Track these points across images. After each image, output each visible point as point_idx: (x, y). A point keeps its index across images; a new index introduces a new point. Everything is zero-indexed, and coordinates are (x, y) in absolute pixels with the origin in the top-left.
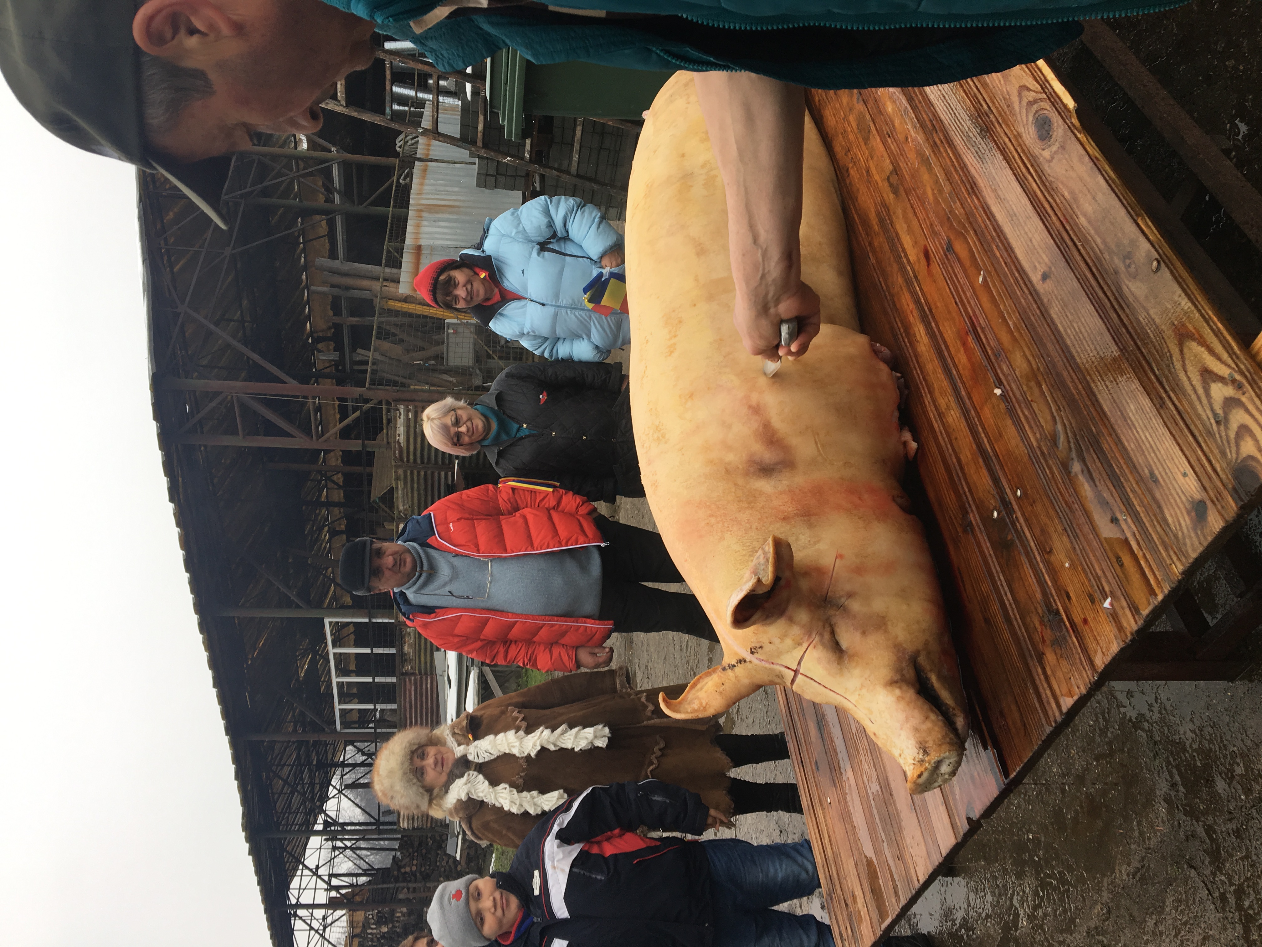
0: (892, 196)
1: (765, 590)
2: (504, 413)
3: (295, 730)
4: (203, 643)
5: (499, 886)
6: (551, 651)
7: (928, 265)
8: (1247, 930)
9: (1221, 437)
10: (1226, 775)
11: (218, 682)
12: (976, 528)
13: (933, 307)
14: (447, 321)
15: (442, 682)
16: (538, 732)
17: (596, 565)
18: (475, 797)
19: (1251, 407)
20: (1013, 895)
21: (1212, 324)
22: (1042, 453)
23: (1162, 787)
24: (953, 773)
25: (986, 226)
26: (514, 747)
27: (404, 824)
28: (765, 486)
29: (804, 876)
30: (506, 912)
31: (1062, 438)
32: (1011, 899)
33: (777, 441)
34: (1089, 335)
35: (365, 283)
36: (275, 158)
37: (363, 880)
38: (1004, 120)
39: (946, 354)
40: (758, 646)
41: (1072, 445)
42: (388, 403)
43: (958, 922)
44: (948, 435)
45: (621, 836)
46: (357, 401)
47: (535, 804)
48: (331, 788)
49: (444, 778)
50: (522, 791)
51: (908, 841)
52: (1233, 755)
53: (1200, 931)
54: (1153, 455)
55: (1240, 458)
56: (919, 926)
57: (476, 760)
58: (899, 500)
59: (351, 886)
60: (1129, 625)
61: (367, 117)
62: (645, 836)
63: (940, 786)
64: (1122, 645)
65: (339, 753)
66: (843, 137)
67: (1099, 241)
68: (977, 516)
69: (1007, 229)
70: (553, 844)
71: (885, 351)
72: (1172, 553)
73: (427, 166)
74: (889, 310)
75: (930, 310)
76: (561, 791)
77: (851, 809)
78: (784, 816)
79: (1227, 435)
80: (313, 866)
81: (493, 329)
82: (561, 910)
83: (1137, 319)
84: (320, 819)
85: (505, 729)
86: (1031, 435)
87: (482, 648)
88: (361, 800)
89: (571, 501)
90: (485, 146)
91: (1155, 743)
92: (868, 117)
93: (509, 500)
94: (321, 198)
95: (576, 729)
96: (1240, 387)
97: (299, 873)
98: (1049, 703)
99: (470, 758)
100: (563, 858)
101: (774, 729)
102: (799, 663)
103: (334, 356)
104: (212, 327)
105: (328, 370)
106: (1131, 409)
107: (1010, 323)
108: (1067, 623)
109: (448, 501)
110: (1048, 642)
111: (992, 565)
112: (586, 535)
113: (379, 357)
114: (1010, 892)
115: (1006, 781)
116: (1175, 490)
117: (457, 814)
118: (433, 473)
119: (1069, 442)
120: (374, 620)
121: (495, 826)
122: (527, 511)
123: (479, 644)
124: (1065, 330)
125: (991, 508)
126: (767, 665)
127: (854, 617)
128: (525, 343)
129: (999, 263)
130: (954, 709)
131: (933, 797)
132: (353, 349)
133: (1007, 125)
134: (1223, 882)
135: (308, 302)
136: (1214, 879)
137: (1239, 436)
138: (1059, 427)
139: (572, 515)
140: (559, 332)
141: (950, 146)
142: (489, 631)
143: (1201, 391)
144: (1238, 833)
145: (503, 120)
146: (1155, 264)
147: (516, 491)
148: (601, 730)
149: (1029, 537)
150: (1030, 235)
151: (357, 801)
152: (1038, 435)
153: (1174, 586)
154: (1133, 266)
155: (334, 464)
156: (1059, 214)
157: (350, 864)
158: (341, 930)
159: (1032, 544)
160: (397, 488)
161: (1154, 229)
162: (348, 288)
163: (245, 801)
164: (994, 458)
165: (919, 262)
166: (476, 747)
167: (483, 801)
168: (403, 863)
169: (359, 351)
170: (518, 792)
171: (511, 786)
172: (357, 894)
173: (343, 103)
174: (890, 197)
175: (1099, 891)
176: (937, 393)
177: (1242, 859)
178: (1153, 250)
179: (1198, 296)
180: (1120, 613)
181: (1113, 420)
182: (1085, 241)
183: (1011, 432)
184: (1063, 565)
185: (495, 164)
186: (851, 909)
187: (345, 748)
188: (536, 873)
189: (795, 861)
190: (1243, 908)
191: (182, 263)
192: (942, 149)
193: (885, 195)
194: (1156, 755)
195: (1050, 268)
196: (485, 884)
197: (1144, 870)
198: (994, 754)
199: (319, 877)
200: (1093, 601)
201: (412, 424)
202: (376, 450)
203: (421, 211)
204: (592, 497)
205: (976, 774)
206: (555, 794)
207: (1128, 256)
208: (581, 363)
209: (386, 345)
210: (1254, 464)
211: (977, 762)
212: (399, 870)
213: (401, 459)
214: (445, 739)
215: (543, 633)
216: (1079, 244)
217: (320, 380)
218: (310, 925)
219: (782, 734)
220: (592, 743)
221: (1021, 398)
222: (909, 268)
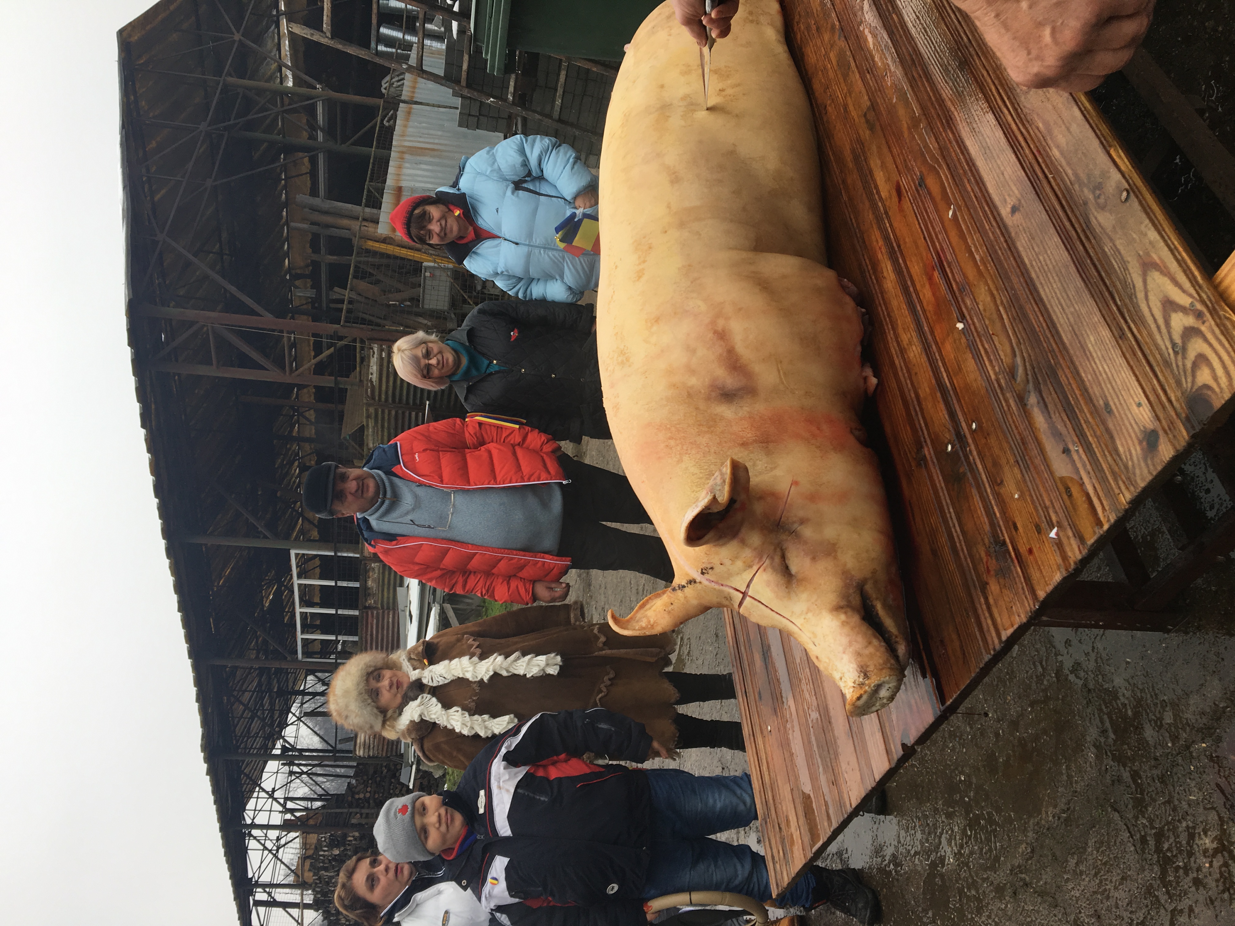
0: (868, 132)
1: (720, 508)
2: (475, 349)
3: (257, 657)
4: (170, 567)
5: (444, 804)
6: (508, 583)
7: (900, 200)
8: (1164, 873)
9: (1177, 366)
10: (1156, 722)
11: (183, 607)
12: (930, 462)
13: (901, 243)
14: (425, 264)
15: (403, 617)
16: (492, 658)
17: (557, 503)
18: (427, 719)
19: (1209, 336)
20: (941, 834)
21: (1177, 254)
22: (1000, 385)
23: (1093, 733)
24: (892, 698)
25: (959, 160)
26: (467, 671)
27: (360, 752)
28: (726, 411)
29: (741, 807)
30: (450, 828)
31: (1020, 371)
32: (940, 837)
33: (740, 367)
34: (1054, 267)
35: (345, 222)
36: (260, 92)
37: (318, 804)
38: (983, 53)
39: (911, 289)
40: (709, 566)
41: (1030, 377)
42: (362, 341)
43: (887, 858)
44: (908, 371)
45: (566, 761)
46: (331, 337)
47: (486, 728)
48: (290, 715)
49: (399, 699)
50: (473, 715)
51: (844, 766)
52: (1164, 704)
53: (1119, 871)
54: (1109, 386)
55: (1196, 387)
56: (850, 861)
57: (431, 684)
58: (857, 433)
59: (306, 809)
60: (1074, 554)
61: (352, 50)
62: (591, 762)
63: (877, 711)
64: (1065, 574)
65: (300, 682)
66: (823, 74)
67: (1070, 172)
68: (931, 450)
69: (980, 163)
70: (499, 765)
71: (853, 288)
72: (1120, 483)
73: (411, 108)
74: (858, 247)
75: (899, 246)
76: (512, 716)
77: (790, 736)
78: (726, 753)
79: (1184, 365)
80: (269, 789)
81: (468, 268)
82: (503, 828)
83: (1104, 251)
84: (278, 745)
85: (460, 655)
86: (989, 368)
87: (441, 576)
88: (320, 729)
89: (536, 438)
90: (469, 86)
91: (1089, 690)
92: (848, 53)
93: (475, 434)
94: (305, 134)
95: (529, 657)
96: (1199, 315)
97: (255, 795)
98: (989, 630)
99: (425, 681)
100: (509, 779)
101: (722, 670)
102: (748, 586)
103: (310, 293)
104: (191, 257)
105: (305, 307)
106: (1091, 341)
107: (977, 257)
108: (1013, 554)
109: (416, 432)
110: (992, 573)
111: (942, 498)
112: (549, 473)
113: (354, 296)
114: (939, 831)
115: (942, 708)
116: (1128, 418)
117: (409, 735)
118: (403, 413)
119: (1027, 374)
120: (339, 554)
121: (445, 747)
122: (491, 446)
123: (439, 573)
124: (1030, 261)
125: (946, 441)
126: (717, 587)
127: (806, 543)
128: (500, 284)
129: (970, 197)
130: (896, 637)
131: (870, 722)
132: (330, 288)
133: (986, 57)
134: (1145, 826)
135: (287, 239)
136: (1136, 822)
137: (1195, 366)
138: (1019, 360)
139: (536, 452)
140: (533, 273)
141: (928, 81)
142: (448, 561)
143: (1161, 321)
144: (1162, 779)
145: (487, 54)
146: (1125, 194)
147: (483, 427)
148: (554, 658)
149: (981, 470)
150: (1002, 168)
151: (316, 729)
152: (997, 368)
153: (1120, 515)
154: (1103, 197)
155: (307, 400)
156: (1032, 146)
157: (306, 789)
158: (294, 851)
159: (984, 477)
160: (368, 425)
161: (1126, 160)
162: (328, 226)
163: (206, 722)
164: (951, 392)
165: (891, 198)
166: (431, 671)
167: (435, 723)
168: (357, 790)
169: (336, 289)
170: (470, 715)
171: (463, 709)
172: (311, 818)
173: (329, 35)
174: (866, 134)
175: (1025, 831)
176: (900, 330)
177: (1164, 803)
178: (1124, 181)
179: (1165, 226)
180: (1065, 541)
181: (1072, 352)
182: (1056, 172)
183: (970, 364)
184: (1013, 497)
185: (478, 104)
186: (784, 832)
187: (306, 678)
188: (482, 793)
189: (735, 793)
190: (1162, 850)
191: (163, 192)
192: (919, 84)
193: (861, 132)
194: (1089, 702)
195: (1019, 200)
196: (431, 801)
197: (1069, 812)
198: (932, 682)
199: (275, 799)
200: (1039, 532)
201: (385, 364)
202: (349, 387)
203: (403, 152)
204: (557, 436)
205: (913, 702)
206: (506, 718)
207: (1099, 187)
208: (554, 303)
209: (362, 285)
210: (1209, 393)
211: (914, 688)
212: (353, 797)
213: (373, 398)
214: (401, 663)
215: (502, 565)
216: (1050, 176)
217: (296, 316)
218: (263, 845)
219: (730, 674)
220: (543, 670)
221: (982, 332)
222: (880, 204)
